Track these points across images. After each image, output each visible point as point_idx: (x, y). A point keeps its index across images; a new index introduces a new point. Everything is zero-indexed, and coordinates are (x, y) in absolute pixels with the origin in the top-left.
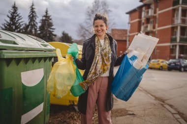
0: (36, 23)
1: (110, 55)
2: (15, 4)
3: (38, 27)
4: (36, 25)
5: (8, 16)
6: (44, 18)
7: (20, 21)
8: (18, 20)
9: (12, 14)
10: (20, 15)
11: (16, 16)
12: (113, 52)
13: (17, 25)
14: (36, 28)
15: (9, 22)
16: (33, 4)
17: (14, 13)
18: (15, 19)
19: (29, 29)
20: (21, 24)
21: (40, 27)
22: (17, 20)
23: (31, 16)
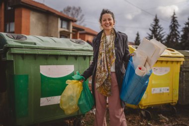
0: (178, 32)
1: (114, 51)
2: (156, 17)
3: (180, 36)
4: (178, 34)
5: (150, 30)
6: (187, 26)
7: (161, 33)
8: (160, 32)
9: (153, 27)
10: (161, 27)
11: (157, 28)
12: (118, 48)
13: (158, 36)
14: (178, 37)
15: (151, 34)
16: (174, 13)
17: (155, 26)
18: (157, 31)
19: (170, 40)
20: (162, 35)
21: (182, 36)
22: (158, 31)
23: (173, 25)
